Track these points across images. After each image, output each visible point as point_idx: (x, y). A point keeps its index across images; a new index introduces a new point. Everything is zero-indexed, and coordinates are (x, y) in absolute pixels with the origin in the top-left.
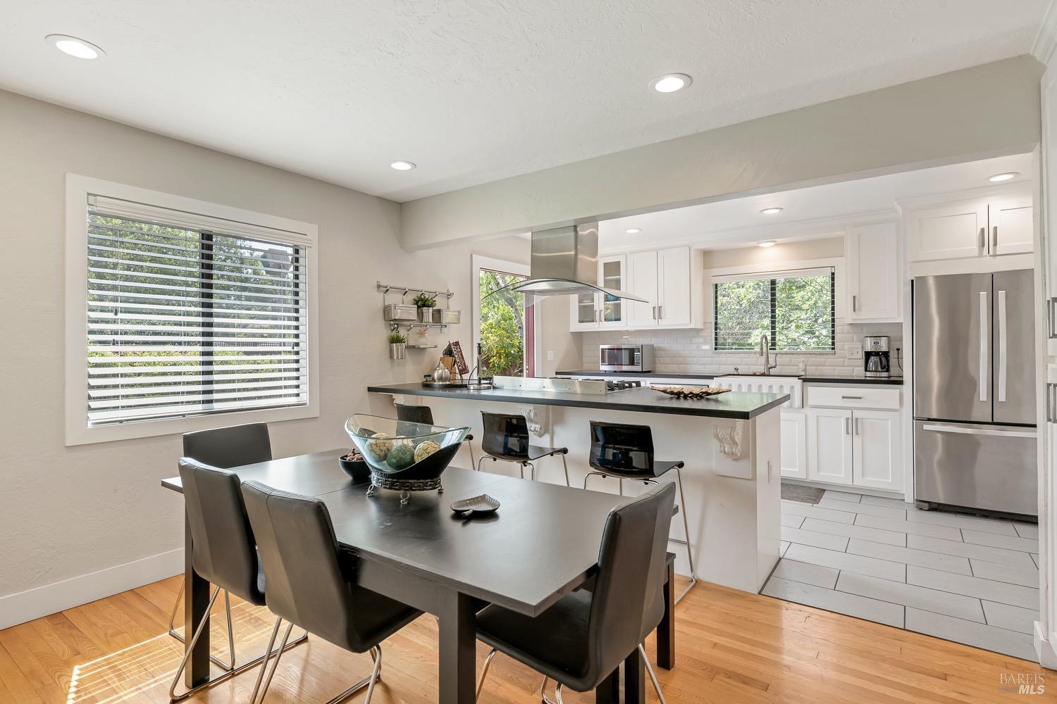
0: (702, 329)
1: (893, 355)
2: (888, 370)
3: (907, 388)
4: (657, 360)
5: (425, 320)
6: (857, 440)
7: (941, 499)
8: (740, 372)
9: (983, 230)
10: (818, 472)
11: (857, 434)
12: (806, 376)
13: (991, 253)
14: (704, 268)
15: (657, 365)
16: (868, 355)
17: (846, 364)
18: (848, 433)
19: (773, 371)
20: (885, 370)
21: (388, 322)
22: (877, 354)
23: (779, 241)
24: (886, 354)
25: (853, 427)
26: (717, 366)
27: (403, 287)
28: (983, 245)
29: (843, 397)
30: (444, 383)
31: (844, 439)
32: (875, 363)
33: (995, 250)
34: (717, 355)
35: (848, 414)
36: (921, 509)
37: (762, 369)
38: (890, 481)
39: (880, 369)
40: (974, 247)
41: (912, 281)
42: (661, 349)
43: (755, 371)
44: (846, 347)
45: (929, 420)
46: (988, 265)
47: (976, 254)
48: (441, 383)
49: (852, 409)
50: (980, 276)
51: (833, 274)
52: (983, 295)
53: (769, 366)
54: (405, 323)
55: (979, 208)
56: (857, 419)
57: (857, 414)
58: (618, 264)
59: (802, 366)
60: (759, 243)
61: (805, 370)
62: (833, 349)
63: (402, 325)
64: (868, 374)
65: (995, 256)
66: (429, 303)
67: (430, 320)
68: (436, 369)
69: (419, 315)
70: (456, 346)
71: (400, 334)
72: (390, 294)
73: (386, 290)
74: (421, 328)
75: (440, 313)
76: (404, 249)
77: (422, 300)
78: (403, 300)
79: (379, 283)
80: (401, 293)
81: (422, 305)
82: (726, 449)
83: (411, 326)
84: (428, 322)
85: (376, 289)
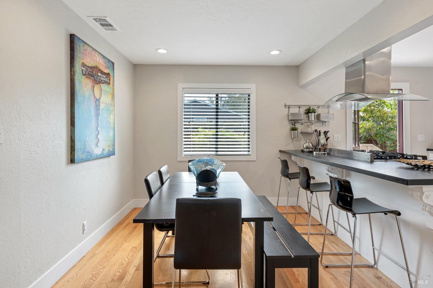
5: (310, 119)
21: (291, 121)
27: (299, 104)
30: (309, 150)
48: (307, 150)
54: (300, 121)
63: (298, 122)
66: (312, 111)
67: (313, 119)
68: (305, 143)
69: (307, 117)
70: (316, 132)
71: (296, 127)
72: (291, 109)
73: (289, 107)
74: (309, 124)
75: (320, 116)
76: (299, 87)
77: (309, 110)
78: (299, 111)
79: (285, 104)
80: (297, 107)
81: (309, 112)
82: (427, 208)
83: (303, 122)
84: (312, 120)
85: (284, 107)
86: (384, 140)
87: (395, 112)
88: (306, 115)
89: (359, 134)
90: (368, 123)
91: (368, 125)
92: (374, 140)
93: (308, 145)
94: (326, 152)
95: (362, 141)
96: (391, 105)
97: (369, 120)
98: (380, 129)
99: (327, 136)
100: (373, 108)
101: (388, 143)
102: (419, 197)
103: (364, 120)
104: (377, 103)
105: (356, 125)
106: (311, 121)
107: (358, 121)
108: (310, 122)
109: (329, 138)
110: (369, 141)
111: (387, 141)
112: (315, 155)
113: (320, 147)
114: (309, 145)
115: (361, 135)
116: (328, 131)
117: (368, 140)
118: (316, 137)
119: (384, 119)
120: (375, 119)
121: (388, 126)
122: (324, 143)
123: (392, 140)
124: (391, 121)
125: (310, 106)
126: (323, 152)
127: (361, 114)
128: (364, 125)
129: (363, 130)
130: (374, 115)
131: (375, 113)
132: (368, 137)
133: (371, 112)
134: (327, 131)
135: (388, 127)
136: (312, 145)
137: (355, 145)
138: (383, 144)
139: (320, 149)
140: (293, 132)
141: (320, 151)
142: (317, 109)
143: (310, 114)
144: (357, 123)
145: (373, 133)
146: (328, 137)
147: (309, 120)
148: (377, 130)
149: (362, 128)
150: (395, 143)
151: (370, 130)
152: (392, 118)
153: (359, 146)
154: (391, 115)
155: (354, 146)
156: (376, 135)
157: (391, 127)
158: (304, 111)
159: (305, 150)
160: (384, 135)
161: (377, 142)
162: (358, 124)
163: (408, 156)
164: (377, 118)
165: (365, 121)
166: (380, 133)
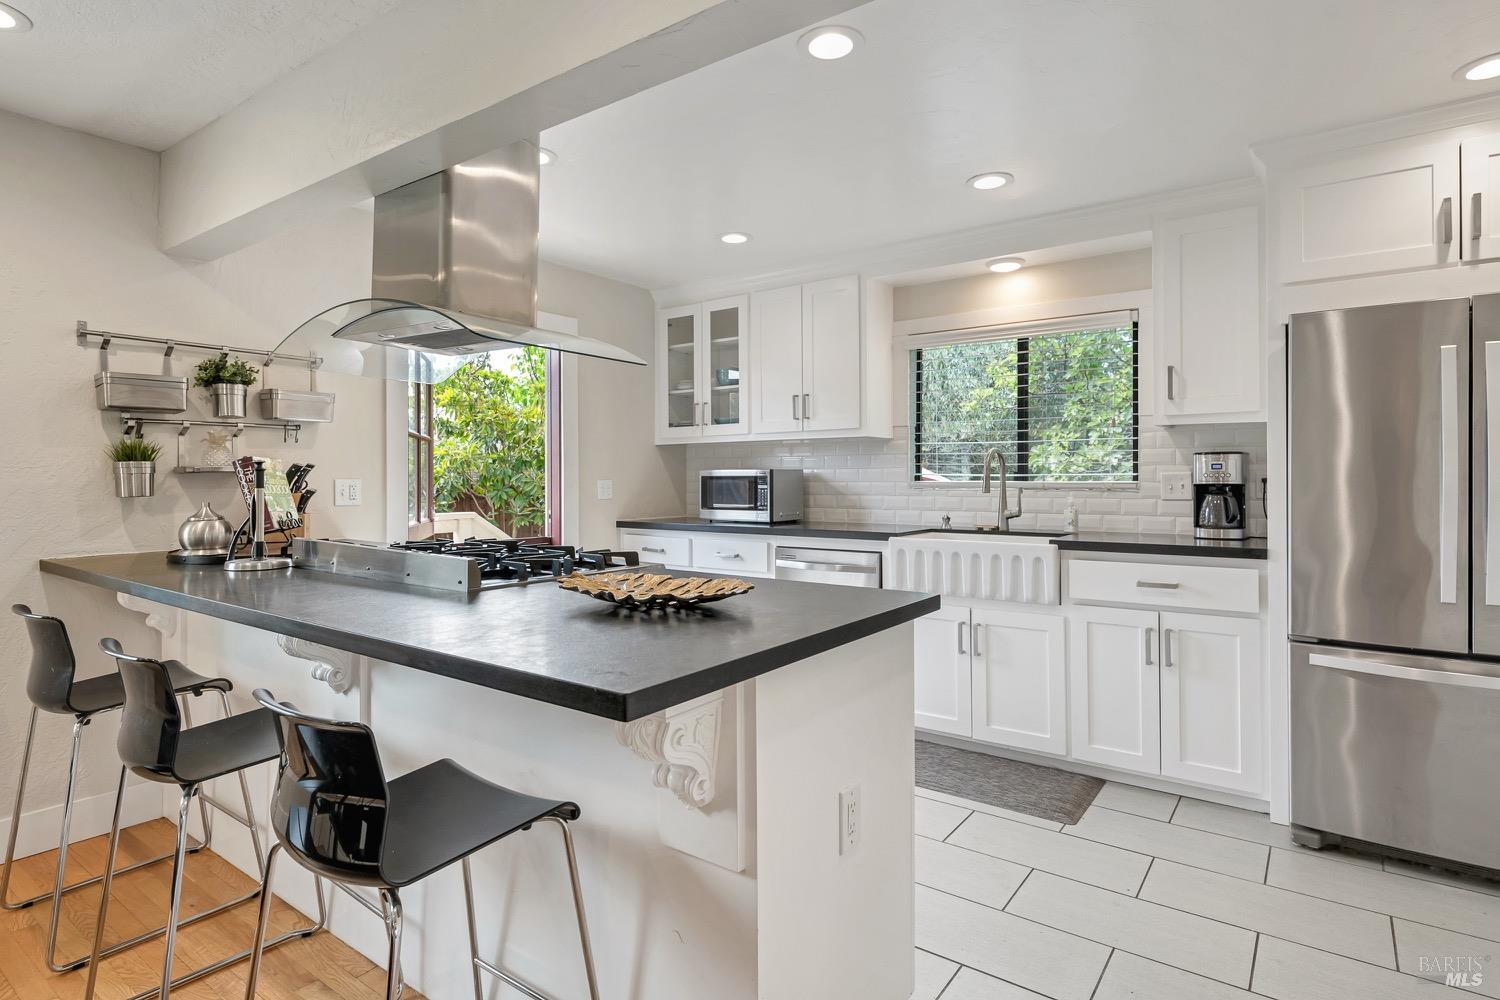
0: (888, 440)
1: (1252, 491)
2: (1241, 526)
3: (1278, 567)
4: (811, 498)
5: (225, 410)
6: (1170, 678)
7: (1357, 828)
8: (953, 524)
9: (1448, 200)
10: (1089, 744)
11: (1169, 664)
12: (1075, 534)
13: (1467, 256)
14: (895, 320)
15: (812, 510)
16: (1201, 491)
17: (1159, 511)
18: (1149, 662)
19: (1014, 524)
20: (1235, 524)
21: (117, 414)
22: (1220, 490)
23: (1029, 256)
24: (1238, 491)
25: (1162, 648)
26: (917, 512)
27: (164, 337)
28: (1448, 240)
29: (1140, 584)
30: (208, 553)
31: (1143, 676)
32: (1215, 509)
33: (1475, 248)
34: (917, 491)
35: (1150, 620)
36: (1304, 846)
37: (992, 520)
38: (1239, 772)
39: (1225, 523)
40: (1428, 245)
41: (1287, 326)
42: (817, 478)
43: (980, 523)
44: (1160, 475)
45: (1322, 642)
46: (1460, 284)
47: (1433, 259)
48: (201, 553)
49: (1159, 610)
50: (1443, 306)
51: (1136, 325)
52: (1450, 354)
53: (1007, 513)
54: (168, 417)
55: (1440, 153)
56: (1168, 632)
57: (1170, 621)
58: (733, 313)
59: (1068, 515)
60: (989, 264)
61: (1075, 522)
62: (1136, 478)
63: (157, 422)
64: (1202, 533)
65: (1475, 262)
66: (235, 374)
67: (239, 412)
68: (189, 521)
69: (208, 401)
70: (244, 467)
71: (146, 441)
72: (119, 352)
73: (106, 343)
74: (217, 431)
75: (271, 399)
76: (166, 253)
77: (217, 366)
78: (167, 368)
79: (82, 325)
80: (157, 350)
81: (217, 379)
82: (670, 777)
83: (186, 424)
84: (233, 417)
85: (74, 339)
86: (505, 497)
87: (534, 412)
88: (202, 391)
89: (431, 478)
90: (462, 441)
91: (461, 448)
92: (477, 497)
93: (203, 531)
94: (289, 560)
95: (444, 500)
96: (524, 392)
97: (463, 433)
98: (494, 461)
99: (304, 485)
100: (476, 396)
101: (517, 505)
102: (650, 745)
103: (449, 433)
104: (487, 382)
105: (421, 443)
106: (230, 421)
107: (430, 433)
108: (225, 425)
109: (311, 493)
110: (464, 501)
111: (512, 500)
112: (232, 575)
113: (260, 536)
114: (212, 528)
115: (442, 481)
116: (311, 463)
117: (461, 498)
118: (246, 491)
119: (505, 432)
120: (483, 430)
121: (515, 454)
122: (285, 519)
123: (527, 495)
124: (525, 440)
125: (226, 350)
126: (275, 561)
127: (440, 413)
128: (449, 450)
129: (446, 463)
130: (478, 419)
131: (483, 412)
132: (461, 488)
133: (471, 410)
134: (303, 464)
135: (517, 455)
136: (228, 529)
137: (419, 520)
138: (503, 511)
139: (260, 545)
140: (128, 467)
141: (260, 554)
142: (257, 366)
143: (223, 388)
144: (424, 439)
145: (474, 473)
146: (308, 492)
147: (216, 413)
148: (487, 466)
149: (443, 457)
150: (534, 506)
151: (469, 466)
152: (527, 429)
153: (432, 521)
154: (525, 421)
155: (413, 523)
156: (484, 479)
157: (524, 458)
158: (196, 373)
159: (186, 554)
160: (506, 482)
161: (487, 503)
162: (430, 443)
163: (586, 556)
164: (486, 428)
165: (452, 438)
166: (495, 475)
